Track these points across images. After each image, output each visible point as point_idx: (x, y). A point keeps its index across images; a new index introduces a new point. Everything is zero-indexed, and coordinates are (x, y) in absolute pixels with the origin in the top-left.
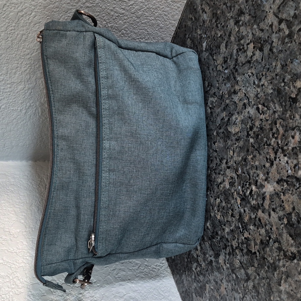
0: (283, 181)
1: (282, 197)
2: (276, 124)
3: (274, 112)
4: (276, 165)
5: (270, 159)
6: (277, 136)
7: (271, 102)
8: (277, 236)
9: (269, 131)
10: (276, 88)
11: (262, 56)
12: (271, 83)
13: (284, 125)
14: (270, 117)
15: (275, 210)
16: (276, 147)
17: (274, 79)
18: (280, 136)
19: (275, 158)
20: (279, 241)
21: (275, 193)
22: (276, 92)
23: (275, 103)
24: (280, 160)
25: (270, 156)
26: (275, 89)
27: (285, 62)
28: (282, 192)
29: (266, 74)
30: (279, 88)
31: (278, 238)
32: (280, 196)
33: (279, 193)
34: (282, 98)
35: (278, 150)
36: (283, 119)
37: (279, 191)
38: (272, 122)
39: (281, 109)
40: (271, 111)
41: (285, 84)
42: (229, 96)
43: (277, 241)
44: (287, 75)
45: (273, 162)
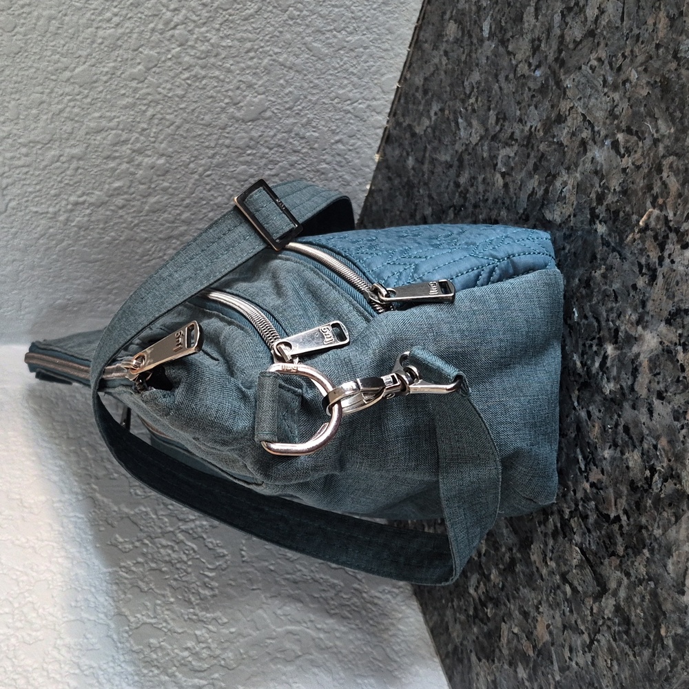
0: (682, 313)
1: (681, 356)
2: (660, 171)
3: (656, 142)
4: (664, 277)
5: (648, 265)
6: (664, 202)
7: (648, 119)
8: (671, 463)
9: (645, 193)
10: (658, 80)
11: (620, 10)
12: (646, 70)
13: (681, 167)
14: (645, 158)
15: (665, 394)
16: (663, 230)
17: (651, 58)
18: (670, 201)
19: (661, 259)
20: (677, 473)
21: (663, 350)
22: (657, 91)
23: (656, 119)
24: (673, 262)
25: (648, 256)
26: (656, 82)
27: (679, 8)
28: (680, 345)
29: (632, 51)
30: (665, 78)
31: (675, 468)
32: (676, 355)
33: (672, 347)
34: (673, 100)
35: (666, 237)
36: (676, 155)
37: (671, 342)
38: (651, 169)
39: (672, 130)
40: (648, 142)
41: (678, 65)
42: (545, 133)
43: (672, 477)
44: (684, 38)
45: (655, 270)
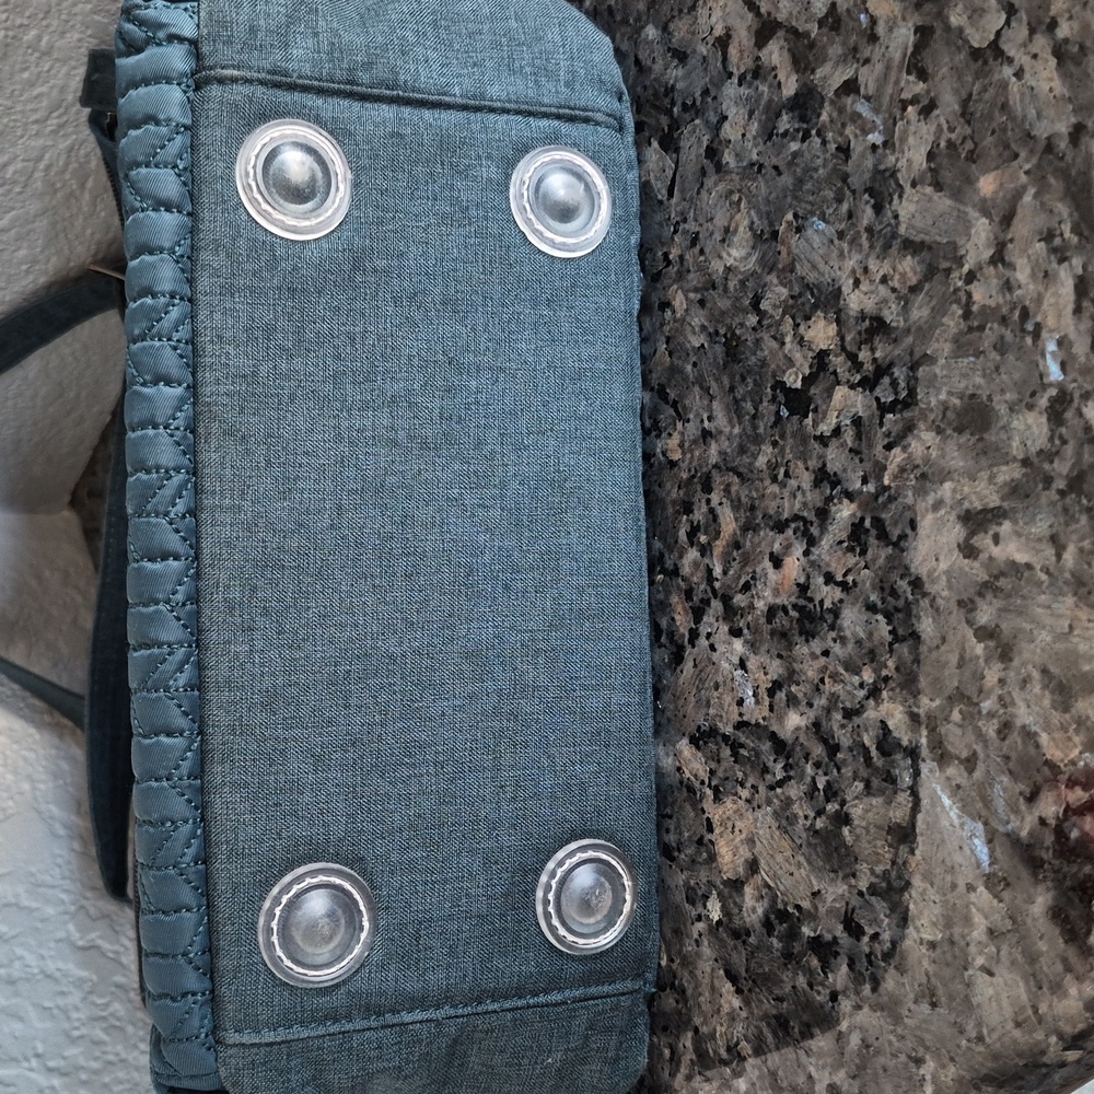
0: (719, 739)
1: (708, 804)
2: (708, 489)
3: (706, 435)
4: (695, 666)
5: (671, 635)
6: (709, 543)
7: (697, 389)
8: (674, 966)
9: (678, 512)
10: (722, 331)
11: (669, 173)
12: (702, 303)
13: (744, 500)
14: (684, 453)
15: (676, 854)
16: (702, 587)
17: (714, 287)
18: (719, 546)
19: (694, 635)
20: (682, 985)
21: (681, 782)
22: (719, 349)
23: (712, 398)
24: (713, 648)
25: (673, 619)
26: (717, 333)
27: (771, 224)
28: (710, 786)
29: (681, 258)
30: (734, 334)
31: (679, 974)
32: (701, 801)
33: (697, 785)
34: (743, 379)
35: (707, 602)
36: (739, 475)
37: (696, 776)
38: (693, 477)
39: (736, 430)
40: (692, 429)
41: (759, 322)
43: (673, 986)
44: (775, 281)
45: (681, 648)
